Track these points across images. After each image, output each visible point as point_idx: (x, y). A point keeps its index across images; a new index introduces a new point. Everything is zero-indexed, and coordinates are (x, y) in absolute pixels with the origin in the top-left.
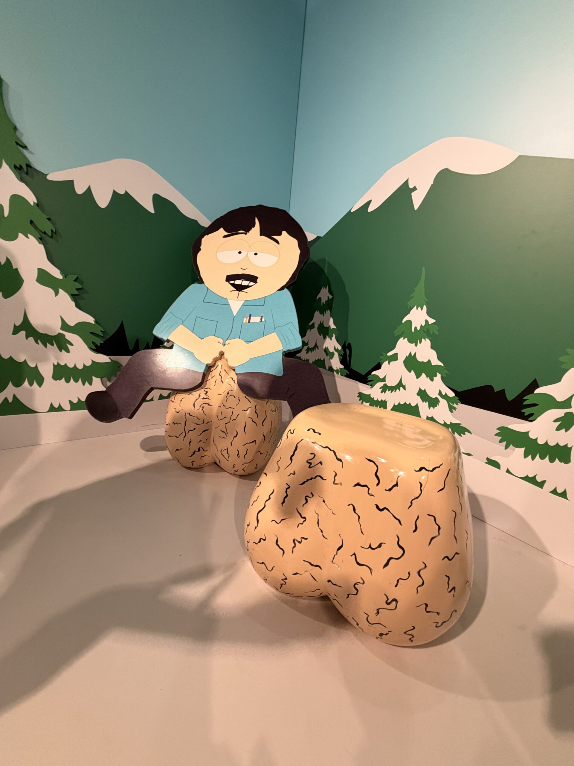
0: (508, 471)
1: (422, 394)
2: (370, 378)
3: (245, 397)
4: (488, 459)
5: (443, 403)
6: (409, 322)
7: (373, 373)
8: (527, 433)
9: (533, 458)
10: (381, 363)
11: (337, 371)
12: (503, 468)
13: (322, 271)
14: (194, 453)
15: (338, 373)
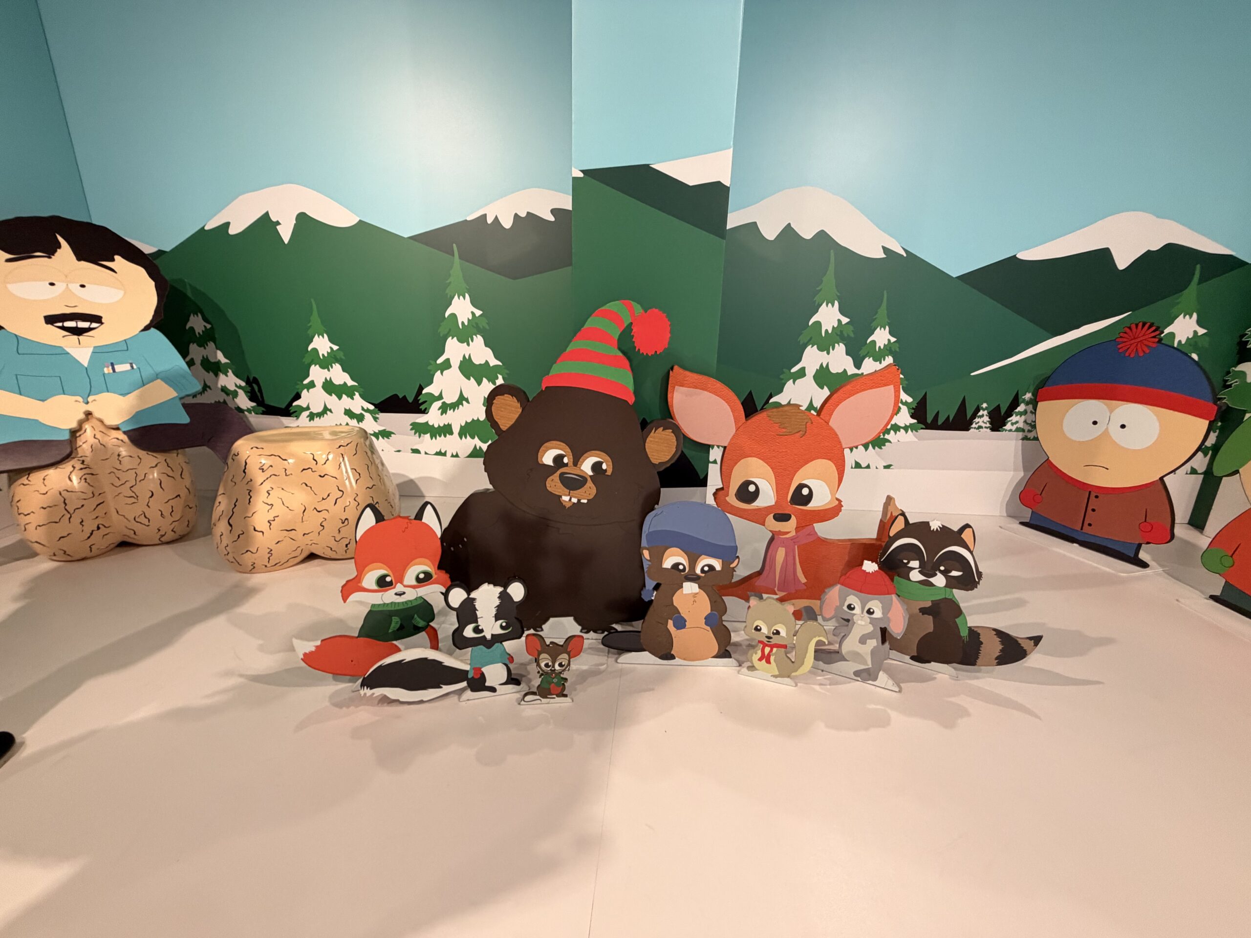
0: (426, 453)
1: (349, 413)
2: (292, 410)
3: (147, 454)
4: (412, 449)
5: (368, 416)
6: (315, 350)
7: (295, 404)
8: (427, 422)
9: (436, 438)
10: (300, 393)
11: (249, 410)
12: (423, 452)
13: (185, 296)
14: (92, 534)
15: (251, 413)
